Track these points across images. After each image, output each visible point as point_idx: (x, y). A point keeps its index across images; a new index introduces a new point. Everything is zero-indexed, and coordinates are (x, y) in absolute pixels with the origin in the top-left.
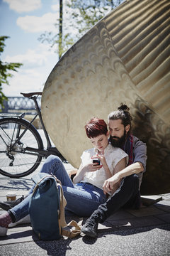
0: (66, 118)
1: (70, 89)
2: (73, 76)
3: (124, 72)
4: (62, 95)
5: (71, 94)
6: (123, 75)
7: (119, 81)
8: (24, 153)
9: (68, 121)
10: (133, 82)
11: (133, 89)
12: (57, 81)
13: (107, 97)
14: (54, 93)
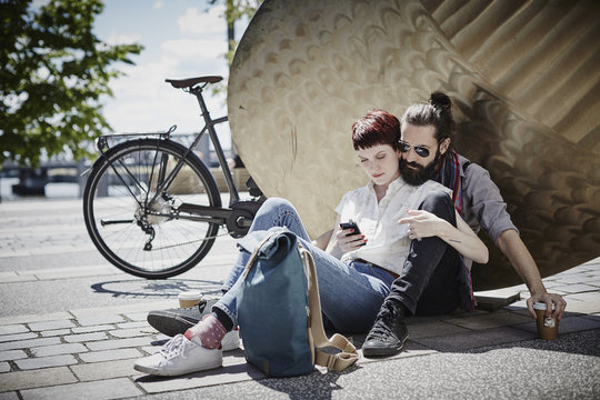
0: (288, 128)
1: (293, 61)
2: (300, 32)
3: (421, 12)
4: (278, 76)
5: (299, 72)
6: (419, 19)
7: (410, 34)
8: (178, 217)
9: (294, 135)
10: (443, 33)
11: (442, 48)
12: (263, 46)
13: (382, 72)
14: (258, 74)
